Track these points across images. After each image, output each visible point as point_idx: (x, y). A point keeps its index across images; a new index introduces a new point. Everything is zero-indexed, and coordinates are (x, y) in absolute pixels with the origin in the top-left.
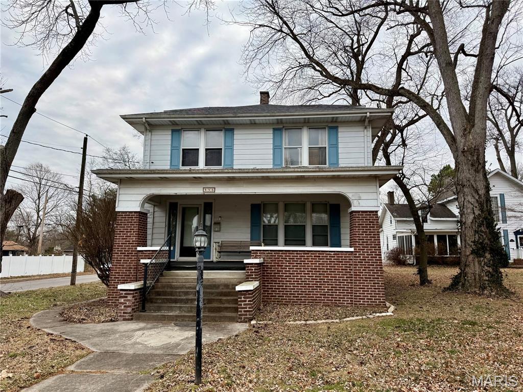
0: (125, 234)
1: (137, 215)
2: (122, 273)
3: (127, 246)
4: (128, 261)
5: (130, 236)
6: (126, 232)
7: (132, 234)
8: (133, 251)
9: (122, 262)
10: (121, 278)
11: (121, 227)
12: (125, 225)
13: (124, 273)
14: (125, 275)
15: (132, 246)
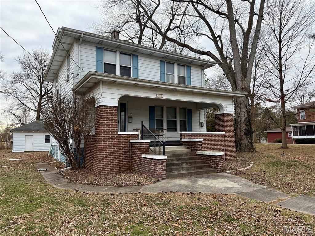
0: (108, 122)
1: (115, 109)
2: (108, 151)
3: (111, 131)
4: (112, 142)
5: (112, 124)
6: (109, 121)
7: (113, 123)
8: (115, 135)
9: (108, 142)
10: (108, 154)
11: (105, 117)
12: (108, 116)
13: (110, 151)
14: (111, 152)
15: (114, 131)
